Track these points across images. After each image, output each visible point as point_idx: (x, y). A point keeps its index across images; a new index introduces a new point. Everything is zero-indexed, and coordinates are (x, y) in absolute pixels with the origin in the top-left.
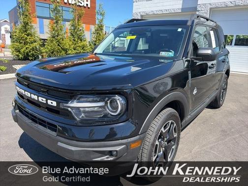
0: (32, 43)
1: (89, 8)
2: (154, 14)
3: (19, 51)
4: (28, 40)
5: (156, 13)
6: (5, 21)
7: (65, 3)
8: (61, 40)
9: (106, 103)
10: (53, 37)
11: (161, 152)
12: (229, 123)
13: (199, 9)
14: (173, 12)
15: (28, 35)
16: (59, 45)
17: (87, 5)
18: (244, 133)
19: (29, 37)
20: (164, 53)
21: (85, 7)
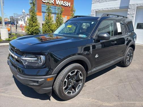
0: (35, 26)
1: (69, 7)
2: (103, 10)
3: (29, 30)
4: (33, 25)
5: (104, 10)
6: (27, 14)
7: (57, 5)
8: (50, 25)
9: (38, 58)
10: (47, 23)
11: (71, 86)
12: (127, 76)
13: (130, 7)
14: (114, 9)
15: (33, 22)
16: (49, 28)
17: (69, 5)
18: (133, 82)
19: (34, 23)
20: (81, 35)
21: (67, 6)
